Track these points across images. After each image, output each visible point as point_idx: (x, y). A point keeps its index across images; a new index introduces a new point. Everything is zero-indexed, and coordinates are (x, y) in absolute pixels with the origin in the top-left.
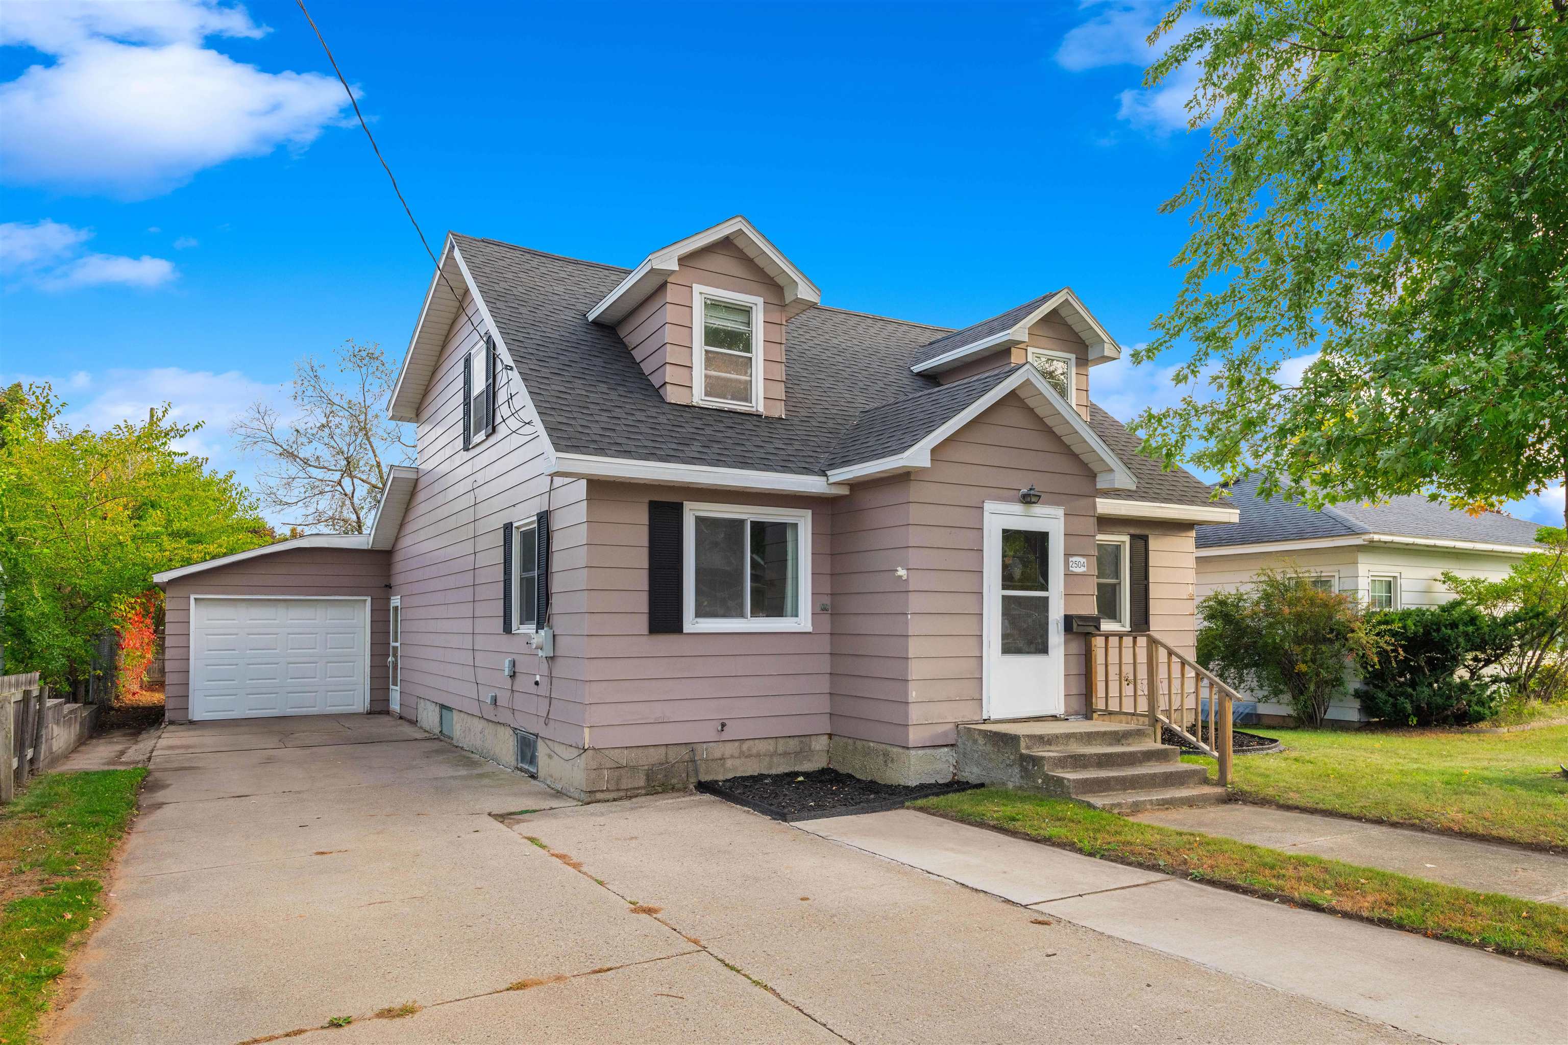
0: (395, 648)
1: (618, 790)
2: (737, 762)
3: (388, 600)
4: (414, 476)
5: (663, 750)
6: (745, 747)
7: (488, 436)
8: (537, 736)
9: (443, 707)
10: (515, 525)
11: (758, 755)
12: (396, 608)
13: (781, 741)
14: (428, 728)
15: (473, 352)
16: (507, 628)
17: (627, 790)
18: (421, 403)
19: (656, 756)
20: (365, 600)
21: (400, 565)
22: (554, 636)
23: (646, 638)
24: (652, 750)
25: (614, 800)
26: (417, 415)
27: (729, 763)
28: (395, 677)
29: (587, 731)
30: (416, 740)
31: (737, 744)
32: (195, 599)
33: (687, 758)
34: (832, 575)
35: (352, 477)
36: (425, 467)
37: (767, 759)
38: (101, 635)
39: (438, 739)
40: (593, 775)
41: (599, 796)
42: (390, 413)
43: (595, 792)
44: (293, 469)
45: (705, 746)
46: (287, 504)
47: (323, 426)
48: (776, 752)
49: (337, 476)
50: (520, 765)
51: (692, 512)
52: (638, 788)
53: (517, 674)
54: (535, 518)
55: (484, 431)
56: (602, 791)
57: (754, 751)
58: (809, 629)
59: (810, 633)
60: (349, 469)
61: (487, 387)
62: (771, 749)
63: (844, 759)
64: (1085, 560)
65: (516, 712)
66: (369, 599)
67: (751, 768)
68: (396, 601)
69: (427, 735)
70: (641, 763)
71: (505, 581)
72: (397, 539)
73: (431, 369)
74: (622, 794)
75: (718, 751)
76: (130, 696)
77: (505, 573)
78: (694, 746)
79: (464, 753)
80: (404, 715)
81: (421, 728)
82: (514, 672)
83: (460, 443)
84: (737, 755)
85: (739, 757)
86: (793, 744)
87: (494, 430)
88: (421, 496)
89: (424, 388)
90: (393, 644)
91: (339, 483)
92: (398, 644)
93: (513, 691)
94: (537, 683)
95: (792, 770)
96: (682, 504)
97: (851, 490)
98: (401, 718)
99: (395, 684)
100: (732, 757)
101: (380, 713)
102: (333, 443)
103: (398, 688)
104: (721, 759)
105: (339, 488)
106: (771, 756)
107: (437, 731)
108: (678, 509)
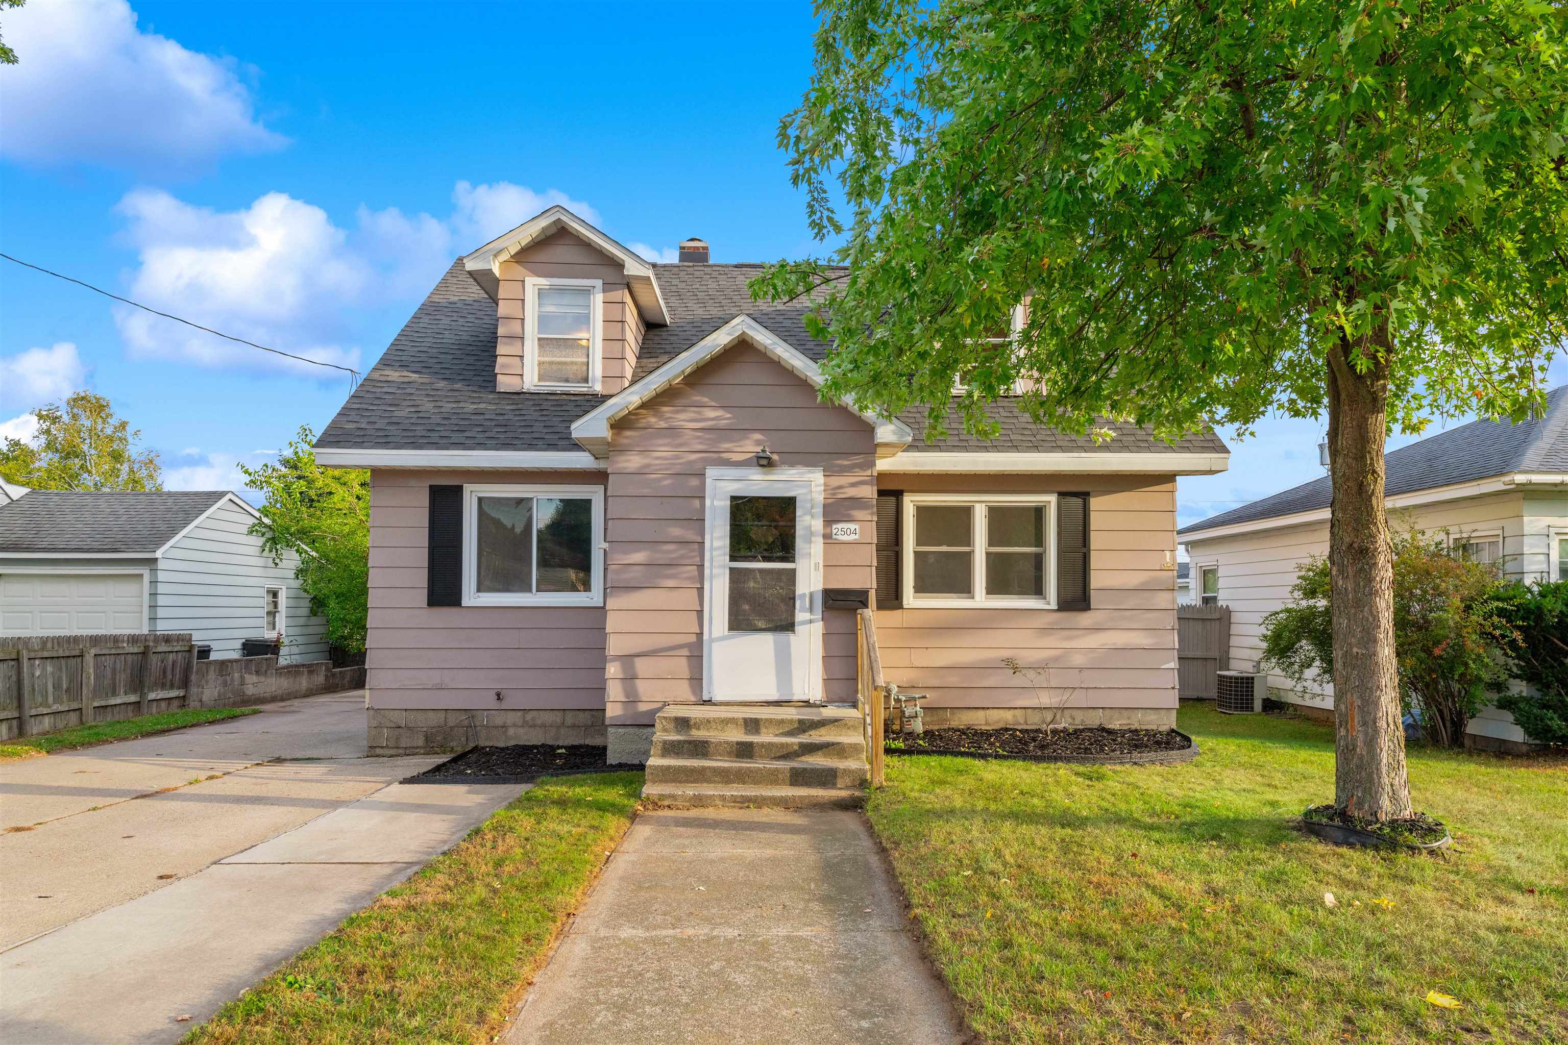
1: (397, 747)
2: (521, 731)
5: (442, 715)
6: (529, 717)
11: (543, 726)
13: (569, 715)
17: (405, 748)
19: (434, 720)
23: (424, 611)
24: (431, 714)
25: (391, 756)
27: (511, 731)
31: (520, 714)
33: (466, 723)
37: (554, 731)
40: (374, 732)
41: (379, 751)
43: (375, 747)
45: (485, 713)
48: (563, 723)
51: (472, 495)
52: (416, 748)
56: (382, 747)
57: (539, 722)
58: (602, 604)
59: (599, 608)
62: (558, 721)
64: (857, 527)
67: (534, 738)
70: (420, 724)
74: (401, 751)
75: (499, 720)
78: (474, 713)
84: (520, 724)
85: (522, 727)
86: (583, 718)
95: (582, 742)
96: (462, 487)
100: (515, 725)
104: (502, 727)
106: (558, 727)
108: (457, 491)
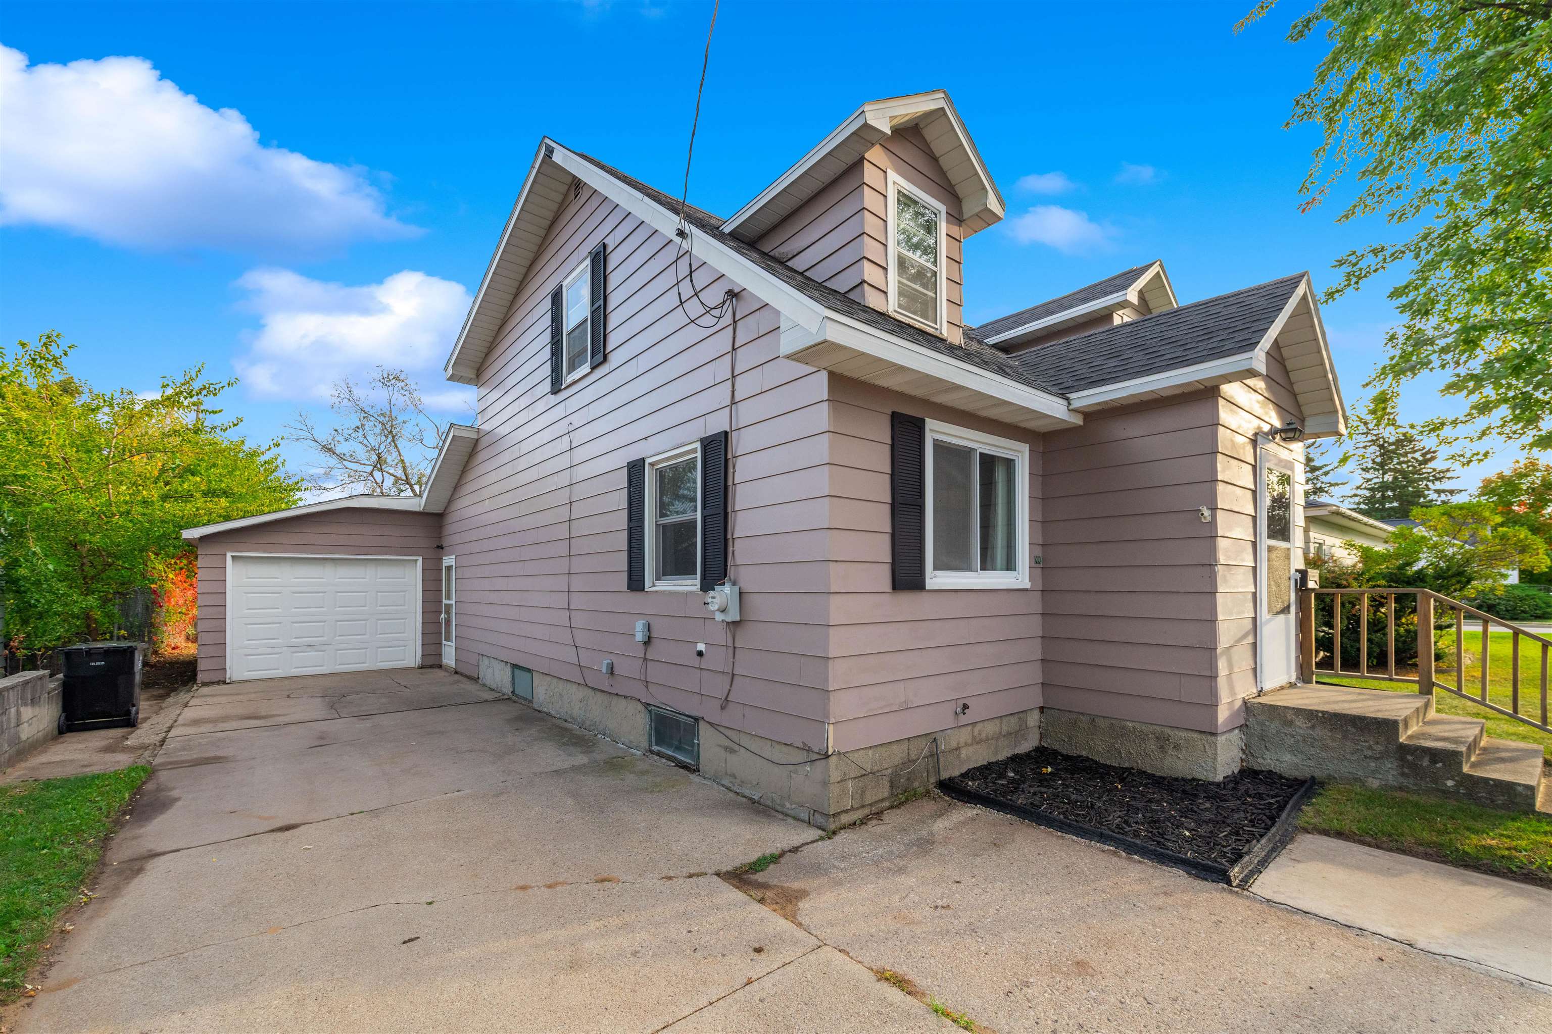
0: (448, 607)
1: (863, 806)
2: (970, 750)
3: (441, 559)
4: (476, 437)
5: (905, 745)
6: (978, 731)
7: (593, 368)
8: (697, 719)
9: (515, 666)
10: (648, 461)
11: (987, 739)
12: (449, 568)
14: (494, 686)
15: (564, 284)
16: (635, 582)
17: (871, 805)
18: (482, 364)
19: (897, 755)
20: (416, 560)
21: (453, 529)
22: (741, 593)
23: (888, 597)
24: (895, 747)
25: (862, 822)
26: (478, 376)
27: (964, 752)
28: (448, 632)
29: (831, 727)
30: (486, 701)
31: (969, 728)
32: (233, 557)
33: (929, 752)
34: (1043, 522)
35: (381, 470)
36: (486, 427)
37: (993, 742)
38: (127, 594)
39: (510, 699)
40: (837, 790)
41: (843, 818)
42: (450, 372)
43: (839, 814)
44: (333, 461)
45: (945, 734)
46: (325, 489)
47: (358, 427)
48: (1000, 733)
49: (369, 469)
50: (656, 748)
51: (931, 433)
52: (882, 800)
53: (654, 640)
54: (698, 445)
55: (588, 364)
56: (846, 811)
57: (984, 735)
58: (1028, 585)
59: (1026, 590)
60: (379, 465)
61: (593, 313)
62: (997, 729)
63: (1070, 738)
65: (650, 685)
66: (420, 559)
68: (449, 560)
69: (497, 695)
70: (885, 765)
71: (630, 529)
72: (450, 501)
73: (499, 322)
74: (865, 813)
75: (954, 739)
76: (170, 650)
77: (630, 519)
78: (935, 736)
79: (554, 720)
80: (459, 670)
81: (484, 685)
82: (649, 637)
83: (547, 386)
84: (969, 741)
85: (972, 744)
86: (1014, 723)
87: (605, 358)
88: (481, 456)
89: (488, 345)
90: (445, 602)
91: (371, 474)
92: (453, 602)
93: (645, 659)
94: (700, 654)
95: (1014, 752)
96: (924, 421)
97: (1085, 419)
98: (456, 673)
99: (448, 639)
100: (966, 744)
101: (431, 667)
102: (365, 442)
103: (453, 644)
104: (956, 749)
105: (371, 478)
106: (997, 739)
107: (508, 690)
108: (919, 425)
